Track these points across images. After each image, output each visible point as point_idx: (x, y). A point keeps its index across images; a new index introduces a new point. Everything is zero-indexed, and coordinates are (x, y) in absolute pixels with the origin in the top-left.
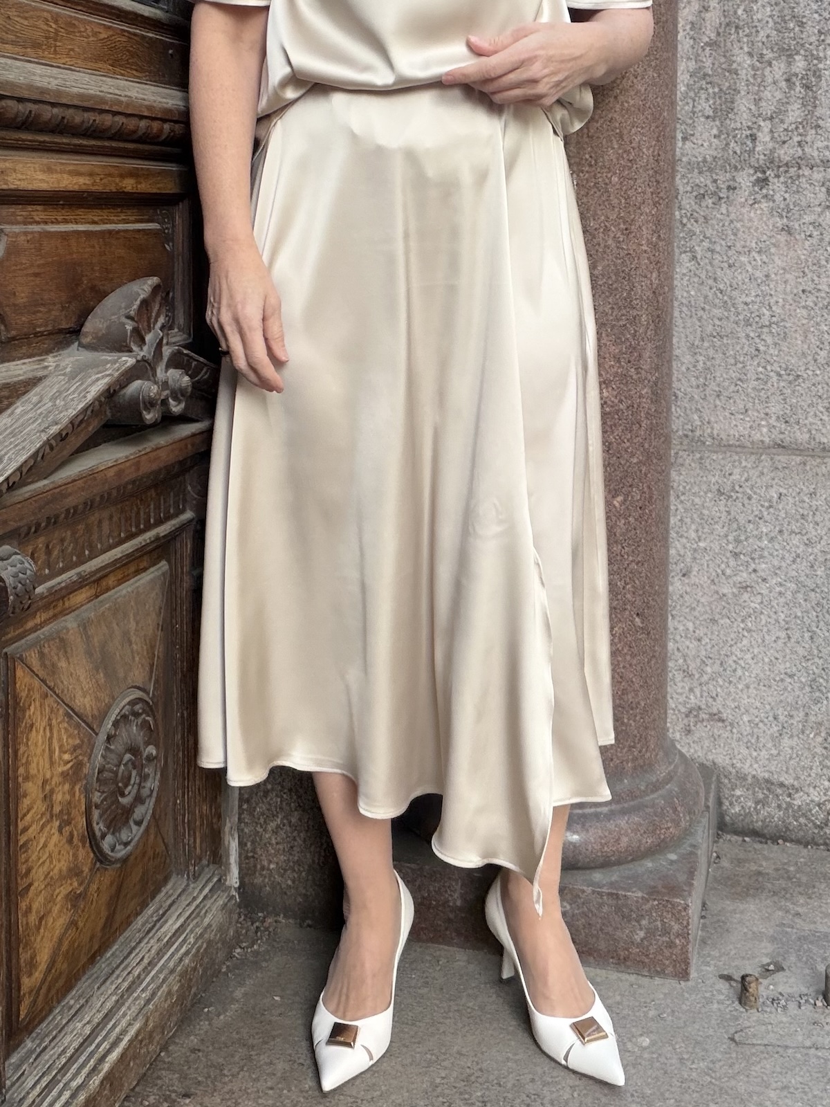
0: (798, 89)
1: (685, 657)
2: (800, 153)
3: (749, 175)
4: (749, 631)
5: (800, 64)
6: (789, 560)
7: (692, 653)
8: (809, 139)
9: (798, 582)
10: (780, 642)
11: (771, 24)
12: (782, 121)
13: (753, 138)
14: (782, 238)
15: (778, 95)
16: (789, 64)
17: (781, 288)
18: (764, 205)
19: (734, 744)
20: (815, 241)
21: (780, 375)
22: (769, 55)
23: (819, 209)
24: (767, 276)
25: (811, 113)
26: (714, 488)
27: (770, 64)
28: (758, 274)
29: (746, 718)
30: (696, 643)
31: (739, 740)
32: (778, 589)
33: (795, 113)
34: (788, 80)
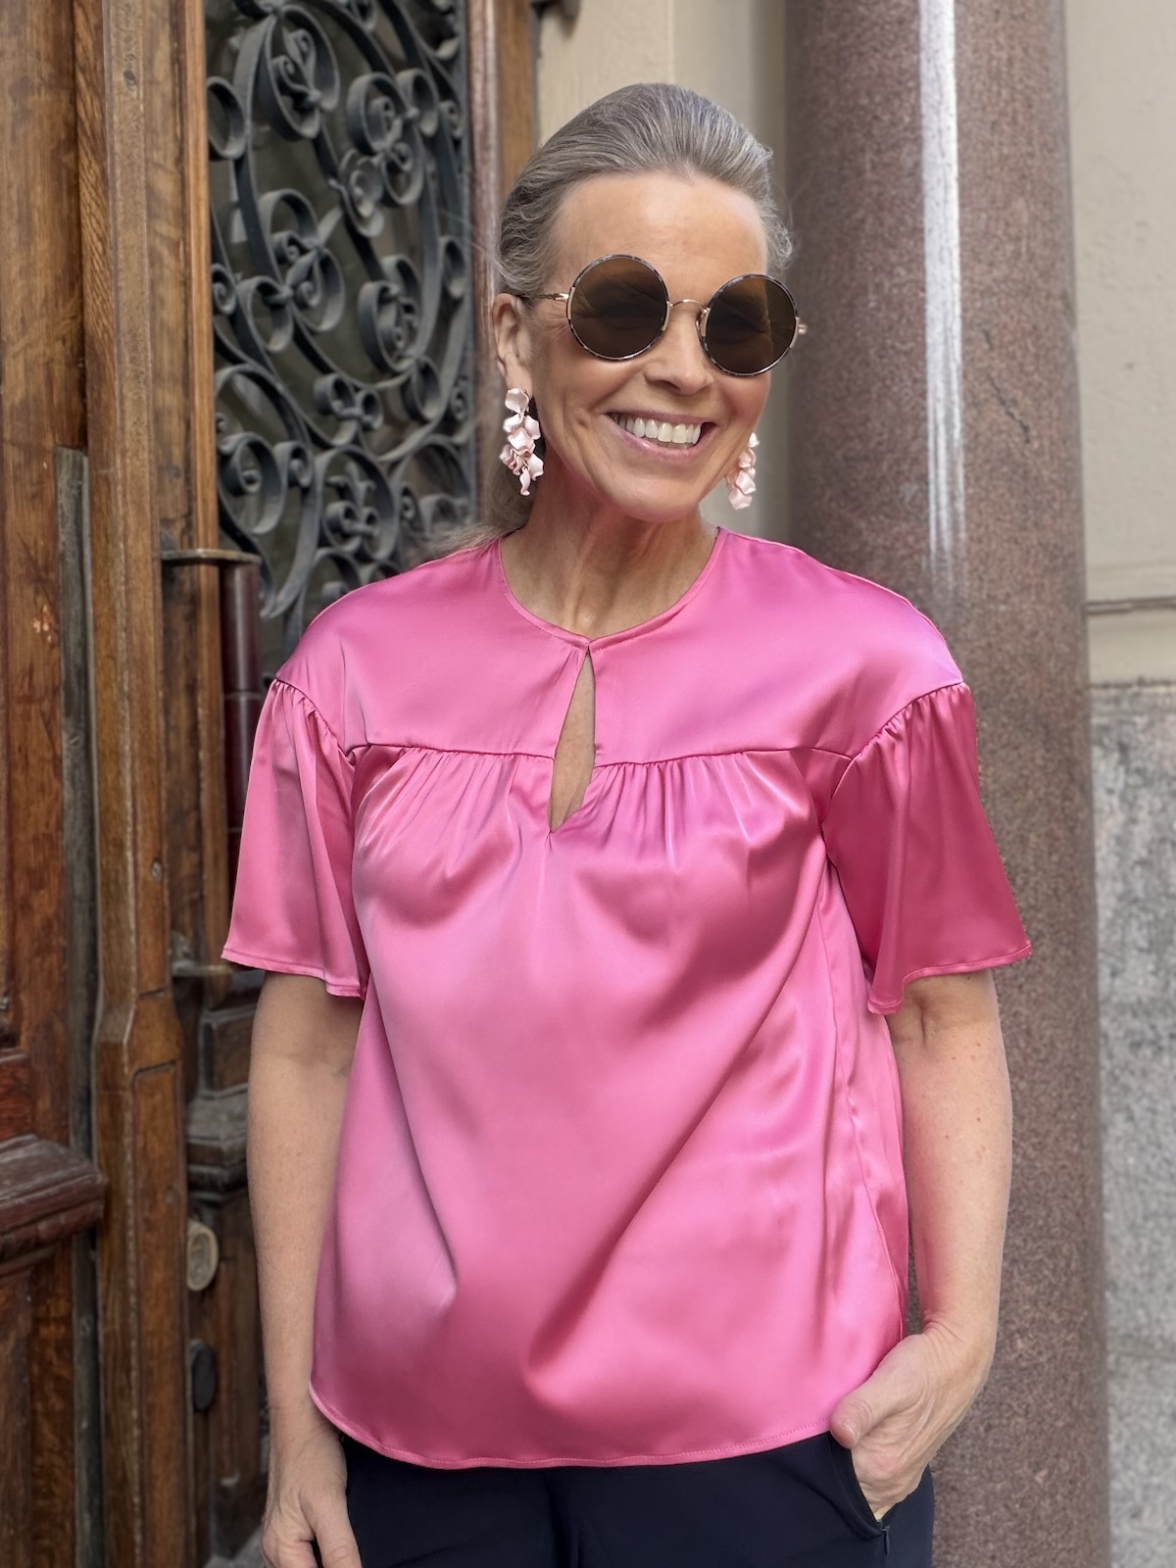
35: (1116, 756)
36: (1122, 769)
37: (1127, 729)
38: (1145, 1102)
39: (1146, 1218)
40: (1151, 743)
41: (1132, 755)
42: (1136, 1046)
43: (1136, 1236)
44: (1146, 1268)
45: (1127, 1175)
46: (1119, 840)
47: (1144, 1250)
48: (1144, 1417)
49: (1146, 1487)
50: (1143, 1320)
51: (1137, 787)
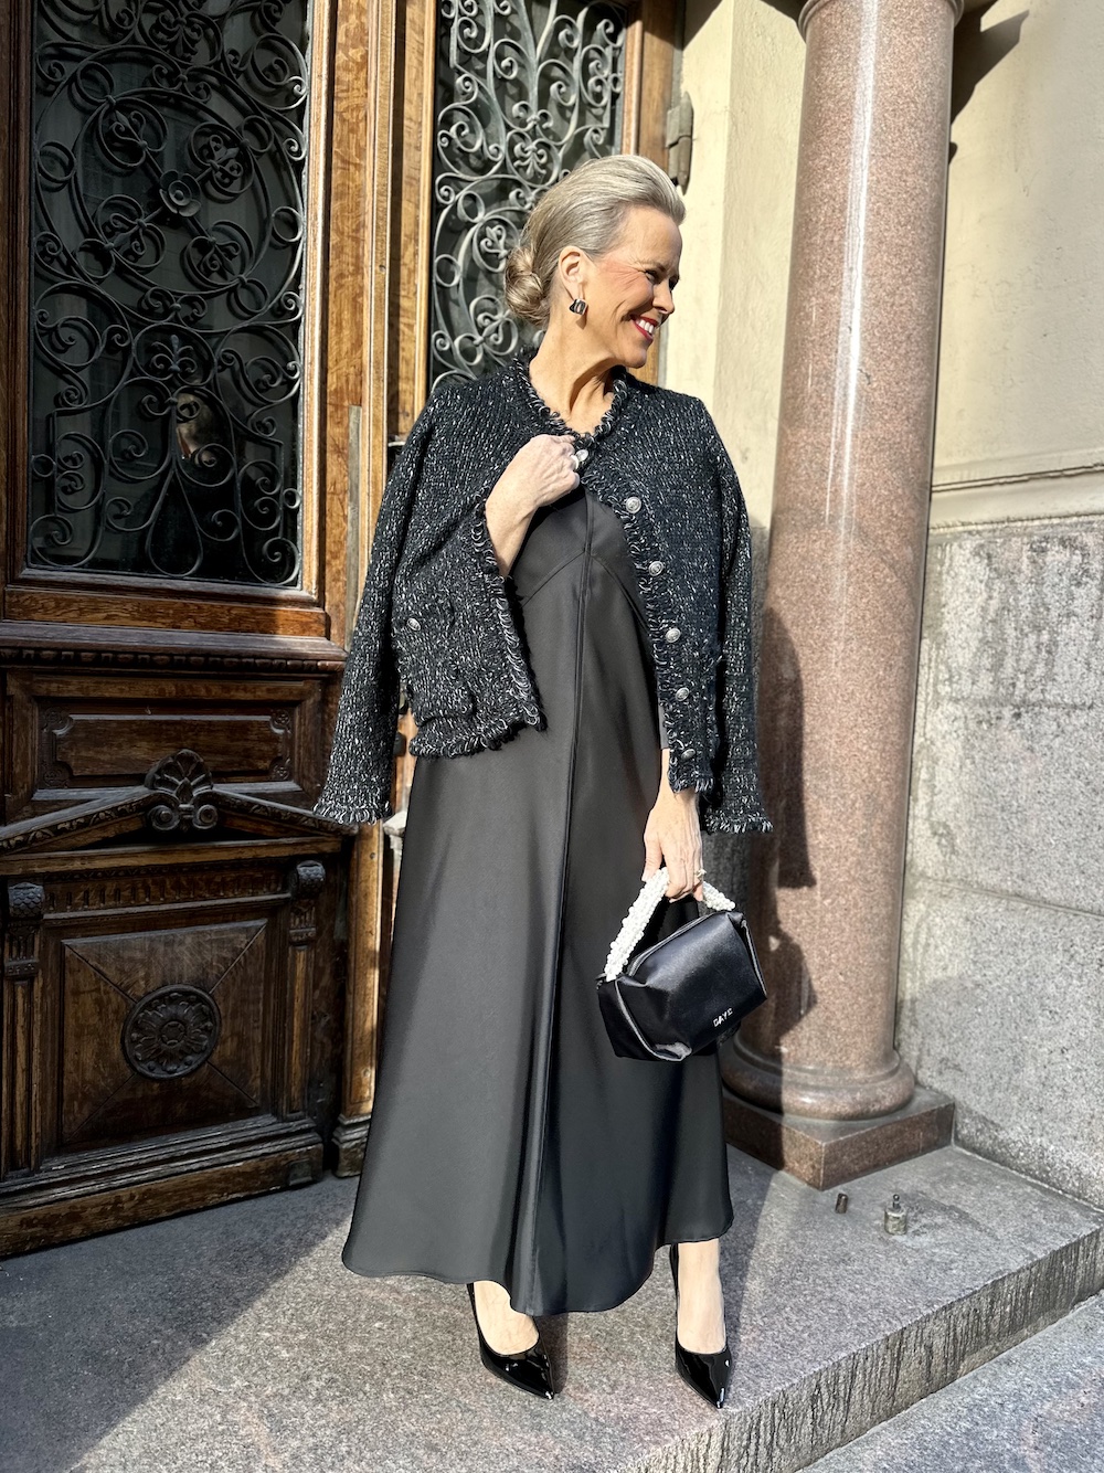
0: (1044, 653)
1: (941, 1023)
2: (1042, 697)
3: (1010, 710)
4: (980, 1014)
5: (1045, 637)
6: (1006, 972)
7: (946, 1022)
8: (1048, 688)
9: (1010, 988)
10: (997, 1026)
11: (1029, 609)
12: (1032, 675)
13: (1014, 685)
14: (1028, 754)
15: (1031, 657)
16: (1039, 636)
17: (1025, 787)
18: (1018, 731)
19: (966, 1088)
20: (1047, 758)
21: (1020, 847)
22: (1026, 629)
23: (1051, 737)
24: (1017, 779)
25: (1050, 670)
26: (964, 915)
27: (1027, 635)
28: (1012, 777)
29: (974, 1073)
30: (948, 1016)
31: (969, 1086)
32: (998, 990)
33: (1040, 670)
34: (1038, 647)
35: (986, 561)
36: (988, 569)
37: (993, 545)
38: (981, 754)
39: (975, 817)
40: (1003, 554)
41: (994, 560)
42: (980, 722)
43: (970, 827)
44: (974, 844)
45: (969, 793)
46: (982, 607)
47: (973, 834)
48: (952, 917)
49: (951, 955)
50: (969, 872)
51: (993, 579)
